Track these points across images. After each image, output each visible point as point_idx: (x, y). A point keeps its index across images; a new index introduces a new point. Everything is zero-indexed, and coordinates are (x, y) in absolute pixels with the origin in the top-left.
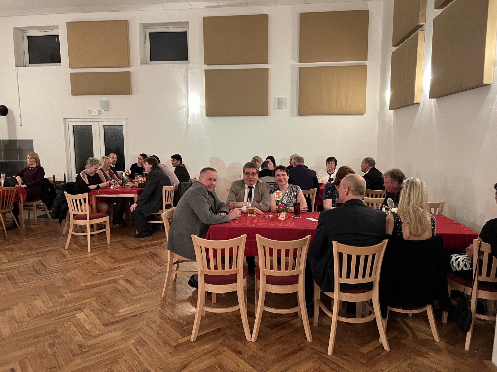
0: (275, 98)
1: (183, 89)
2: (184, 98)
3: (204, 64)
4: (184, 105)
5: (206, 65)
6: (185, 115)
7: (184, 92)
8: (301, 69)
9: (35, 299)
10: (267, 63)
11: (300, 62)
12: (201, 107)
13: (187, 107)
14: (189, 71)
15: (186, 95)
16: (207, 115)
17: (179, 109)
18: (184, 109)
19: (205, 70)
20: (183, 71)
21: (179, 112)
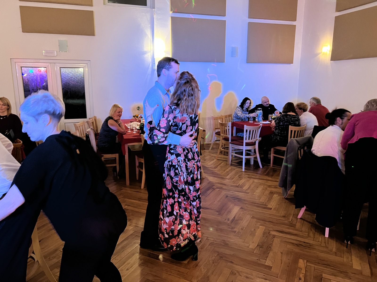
0: (230, 48)
1: (148, 32)
2: (149, 43)
3: (171, 11)
4: (150, 50)
6: (150, 60)
7: (150, 37)
8: (249, 23)
10: (225, 16)
11: (249, 18)
13: (152, 52)
14: (155, 17)
15: (152, 40)
17: (145, 53)
18: (150, 54)
19: (172, 17)
20: (148, 16)
21: (146, 56)
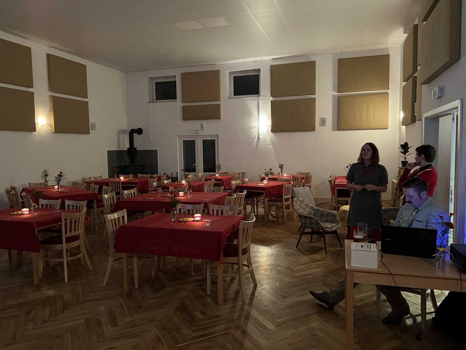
0: (320, 118)
1: (256, 113)
2: (256, 121)
3: (271, 97)
4: (256, 125)
5: (271, 98)
6: (256, 133)
7: (256, 116)
8: (339, 98)
10: (315, 94)
11: (338, 93)
12: (268, 126)
13: (258, 126)
14: (260, 102)
15: (258, 118)
16: (272, 131)
17: (252, 128)
18: (256, 128)
19: (271, 101)
20: (256, 102)
21: (253, 130)
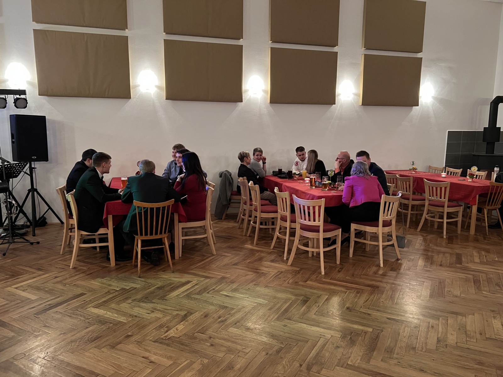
9: (494, 317)
